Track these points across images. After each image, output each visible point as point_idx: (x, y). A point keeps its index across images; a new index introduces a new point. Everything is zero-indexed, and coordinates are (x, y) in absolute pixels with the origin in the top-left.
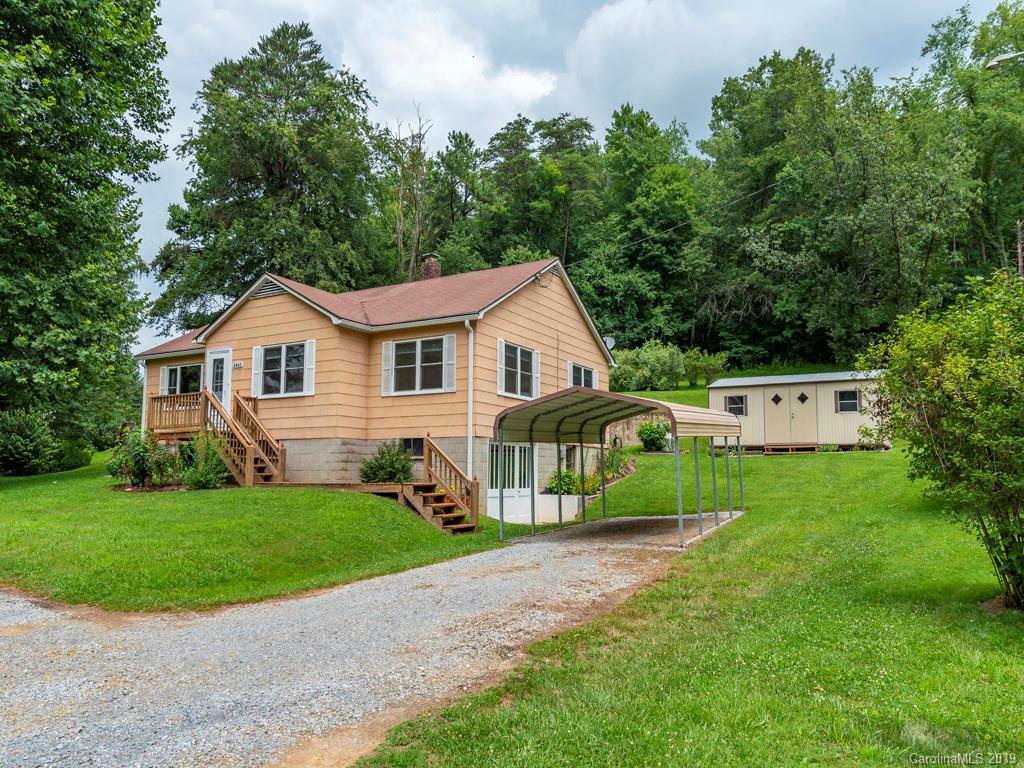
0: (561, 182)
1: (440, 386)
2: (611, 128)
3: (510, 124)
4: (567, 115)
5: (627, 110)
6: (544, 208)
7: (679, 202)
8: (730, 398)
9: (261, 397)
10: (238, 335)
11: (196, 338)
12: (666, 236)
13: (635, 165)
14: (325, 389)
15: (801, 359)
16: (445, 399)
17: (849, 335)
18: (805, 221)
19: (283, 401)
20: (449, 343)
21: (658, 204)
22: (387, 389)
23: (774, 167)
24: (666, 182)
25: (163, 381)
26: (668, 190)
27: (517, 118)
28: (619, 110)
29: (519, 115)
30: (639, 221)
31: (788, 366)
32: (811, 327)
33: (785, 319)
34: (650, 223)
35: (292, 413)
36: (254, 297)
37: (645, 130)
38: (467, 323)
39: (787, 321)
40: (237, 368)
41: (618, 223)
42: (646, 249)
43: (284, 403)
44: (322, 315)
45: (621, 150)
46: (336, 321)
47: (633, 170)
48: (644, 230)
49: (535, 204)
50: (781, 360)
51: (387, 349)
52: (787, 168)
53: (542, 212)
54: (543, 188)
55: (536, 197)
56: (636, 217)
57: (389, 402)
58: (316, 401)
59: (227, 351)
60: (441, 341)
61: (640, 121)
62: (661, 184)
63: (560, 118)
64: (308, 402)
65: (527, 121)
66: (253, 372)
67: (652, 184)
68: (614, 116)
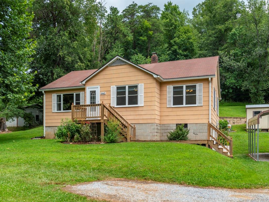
0: (151, 30)
1: (195, 103)
2: (164, 10)
3: (130, 5)
4: (151, 4)
5: (170, 4)
6: (145, 40)
7: (191, 41)
8: (255, 112)
9: (116, 106)
10: (102, 81)
11: (82, 82)
12: (185, 53)
13: (173, 26)
14: (148, 104)
15: (231, 100)
16: (197, 108)
17: (257, 92)
18: (240, 50)
19: (127, 108)
20: (199, 86)
21: (183, 41)
22: (170, 104)
23: (228, 29)
24: (185, 33)
25: (54, 100)
26: (187, 36)
27: (132, 3)
28: (167, 4)
29: (133, 2)
30: (176, 47)
31: (227, 102)
32: (243, 89)
33: (230, 85)
34: (179, 48)
35: (132, 113)
36: (111, 65)
37: (176, 12)
38: (210, 79)
39: (231, 86)
40: (102, 95)
41: (168, 47)
42: (178, 58)
43: (128, 109)
44: (148, 74)
45: (168, 19)
46: (155, 76)
47: (173, 27)
48: (178, 51)
49: (141, 38)
50: (225, 100)
51: (169, 88)
52: (234, 30)
53: (144, 41)
54: (144, 32)
55: (141, 35)
56: (174, 45)
57: (170, 110)
58: (144, 109)
59: (97, 88)
60: (195, 86)
61: (175, 8)
62: (183, 33)
63: (148, 5)
64: (140, 109)
65: (136, 5)
66: (111, 96)
67: (180, 33)
68: (164, 6)
